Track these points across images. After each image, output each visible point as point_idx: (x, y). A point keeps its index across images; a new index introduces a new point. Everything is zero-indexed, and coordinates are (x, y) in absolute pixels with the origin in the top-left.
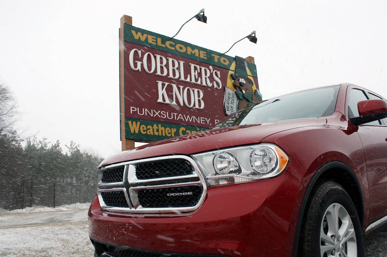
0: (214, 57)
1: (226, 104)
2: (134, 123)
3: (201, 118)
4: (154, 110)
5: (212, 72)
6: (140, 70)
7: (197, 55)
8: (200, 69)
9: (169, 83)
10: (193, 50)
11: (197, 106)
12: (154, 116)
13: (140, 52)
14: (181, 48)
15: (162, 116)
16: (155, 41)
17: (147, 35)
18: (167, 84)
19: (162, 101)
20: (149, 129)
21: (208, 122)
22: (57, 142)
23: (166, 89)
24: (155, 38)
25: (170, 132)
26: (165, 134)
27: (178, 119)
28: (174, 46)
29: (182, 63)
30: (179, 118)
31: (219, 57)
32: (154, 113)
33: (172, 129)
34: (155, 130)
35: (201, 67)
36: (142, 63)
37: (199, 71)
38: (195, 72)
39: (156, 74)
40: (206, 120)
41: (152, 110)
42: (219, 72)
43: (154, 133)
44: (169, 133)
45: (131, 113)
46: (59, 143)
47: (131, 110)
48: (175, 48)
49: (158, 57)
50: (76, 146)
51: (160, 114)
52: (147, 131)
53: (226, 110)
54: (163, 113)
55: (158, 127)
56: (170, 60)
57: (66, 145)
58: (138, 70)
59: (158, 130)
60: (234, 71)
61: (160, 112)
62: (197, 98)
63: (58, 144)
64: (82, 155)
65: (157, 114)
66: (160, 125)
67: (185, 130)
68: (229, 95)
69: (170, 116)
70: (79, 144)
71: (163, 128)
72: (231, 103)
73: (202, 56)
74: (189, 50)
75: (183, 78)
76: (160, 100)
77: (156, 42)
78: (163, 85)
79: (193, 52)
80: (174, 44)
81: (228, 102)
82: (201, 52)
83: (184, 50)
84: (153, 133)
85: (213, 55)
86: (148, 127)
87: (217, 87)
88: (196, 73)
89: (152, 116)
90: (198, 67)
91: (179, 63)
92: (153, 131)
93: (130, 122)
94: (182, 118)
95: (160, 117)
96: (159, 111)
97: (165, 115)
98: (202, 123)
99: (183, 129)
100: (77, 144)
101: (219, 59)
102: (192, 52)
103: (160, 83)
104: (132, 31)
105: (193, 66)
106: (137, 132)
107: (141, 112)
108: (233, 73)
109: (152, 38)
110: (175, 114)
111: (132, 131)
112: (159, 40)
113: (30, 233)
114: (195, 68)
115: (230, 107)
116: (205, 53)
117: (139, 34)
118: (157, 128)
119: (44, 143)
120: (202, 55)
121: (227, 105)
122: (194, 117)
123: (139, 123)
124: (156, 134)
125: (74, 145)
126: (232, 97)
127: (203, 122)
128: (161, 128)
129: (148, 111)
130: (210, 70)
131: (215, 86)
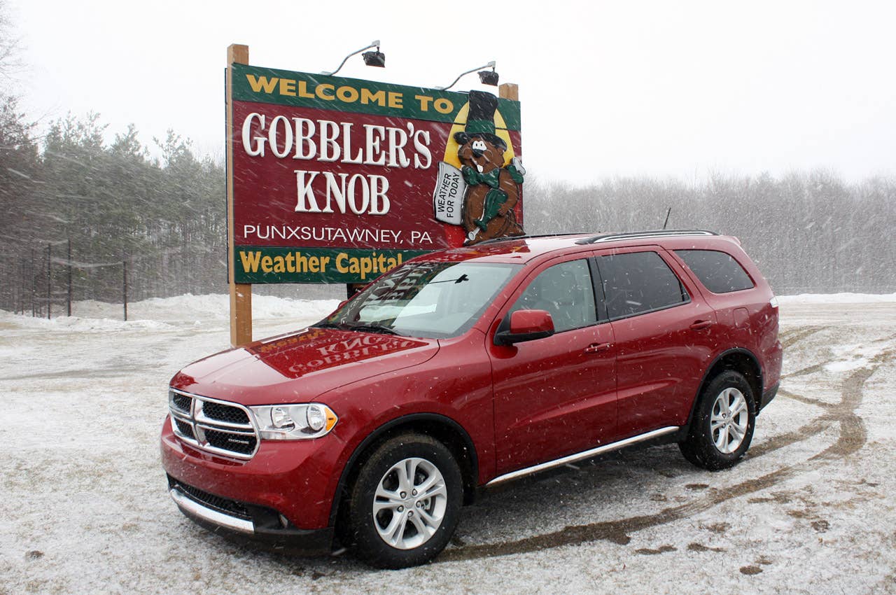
0: (420, 101)
1: (438, 198)
2: (251, 253)
3: (382, 231)
4: (288, 227)
5: (411, 135)
6: (263, 155)
7: (382, 103)
8: (387, 132)
9: (319, 173)
10: (373, 93)
11: (374, 211)
12: (288, 238)
13: (262, 118)
14: (348, 94)
15: (302, 236)
16: (293, 88)
17: (277, 79)
18: (314, 174)
19: (304, 210)
20: (278, 262)
21: (396, 237)
22: (131, 130)
23: (312, 185)
24: (294, 82)
25: (317, 264)
26: (308, 269)
27: (334, 239)
28: (333, 93)
29: (347, 127)
30: (336, 235)
31: (431, 99)
32: (288, 233)
33: (322, 258)
34: (289, 264)
35: (387, 128)
36: (266, 139)
37: (383, 138)
38: (374, 141)
39: (294, 157)
40: (391, 235)
41: (284, 227)
42: (428, 132)
43: (286, 270)
44: (315, 267)
45: (246, 236)
46: (134, 131)
47: (246, 232)
48: (336, 97)
49: (299, 122)
50: (183, 143)
51: (299, 233)
52: (273, 266)
53: (437, 210)
54: (306, 230)
55: (295, 258)
56: (324, 124)
57: (155, 139)
58: (260, 155)
59: (294, 264)
60: (464, 125)
61: (300, 229)
62: (375, 194)
63: (133, 136)
64: (197, 167)
65: (294, 233)
66: (298, 254)
67: (347, 258)
68: (446, 179)
69: (319, 235)
70: (189, 139)
71: (304, 259)
72: (450, 195)
73: (392, 104)
74: (366, 95)
75: (347, 158)
76: (300, 207)
77: (297, 91)
78: (307, 177)
79: (373, 99)
80: (332, 87)
81: (442, 194)
82: (392, 95)
83: (353, 99)
84: (284, 269)
85: (417, 97)
86: (276, 259)
87: (421, 165)
88: (377, 143)
89: (284, 237)
90: (382, 129)
91: (341, 128)
92: (286, 266)
93: (242, 254)
94: (343, 236)
95: (299, 238)
96: (298, 228)
97: (309, 233)
98: (382, 240)
99: (343, 255)
100: (183, 139)
101: (430, 104)
102: (371, 99)
103: (301, 175)
104: (247, 76)
105: (370, 129)
106: (255, 270)
107: (263, 233)
108: (461, 129)
109: (289, 84)
110: (329, 229)
111: (247, 270)
112: (303, 85)
113: (79, 410)
114: (376, 133)
115: (446, 203)
116: (401, 95)
117: (263, 79)
118: (293, 260)
119: (92, 129)
120: (394, 101)
121: (441, 199)
122: (367, 231)
123: (259, 254)
124: (291, 269)
125: (175, 141)
126: (452, 181)
127: (385, 238)
128: (300, 259)
129: (276, 230)
130: (408, 132)
131: (418, 163)
